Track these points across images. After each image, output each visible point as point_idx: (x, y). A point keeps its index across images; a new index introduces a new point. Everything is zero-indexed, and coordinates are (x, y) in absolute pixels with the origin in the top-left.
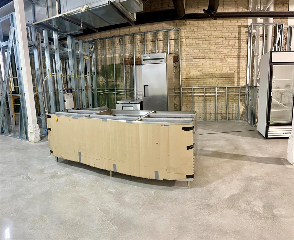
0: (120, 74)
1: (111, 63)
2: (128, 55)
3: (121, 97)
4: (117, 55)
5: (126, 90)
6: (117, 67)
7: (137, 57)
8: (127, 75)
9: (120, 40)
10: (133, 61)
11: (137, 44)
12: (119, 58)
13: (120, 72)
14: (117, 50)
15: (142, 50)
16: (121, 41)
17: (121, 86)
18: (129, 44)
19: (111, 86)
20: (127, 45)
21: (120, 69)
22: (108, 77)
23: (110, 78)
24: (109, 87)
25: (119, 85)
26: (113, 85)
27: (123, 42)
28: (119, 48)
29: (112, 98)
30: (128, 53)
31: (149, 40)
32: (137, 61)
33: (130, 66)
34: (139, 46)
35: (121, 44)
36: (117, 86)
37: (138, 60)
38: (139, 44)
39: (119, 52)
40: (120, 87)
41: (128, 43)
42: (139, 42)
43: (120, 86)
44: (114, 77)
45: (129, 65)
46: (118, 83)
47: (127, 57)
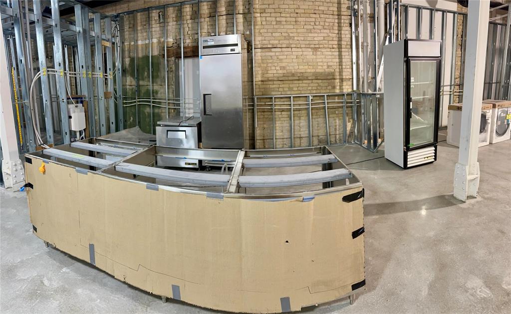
0: (159, 74)
1: (144, 54)
2: (172, 40)
3: (160, 111)
4: (155, 41)
5: (169, 100)
6: (155, 61)
7: (186, 45)
8: (171, 76)
9: (159, 15)
10: (179, 51)
11: (185, 22)
12: (157, 46)
13: (158, 70)
14: (155, 31)
15: (193, 32)
16: (161, 16)
17: (161, 93)
18: (173, 21)
19: (144, 93)
20: (171, 24)
21: (159, 64)
22: (140, 78)
23: (143, 79)
24: (142, 95)
25: (157, 92)
26: (148, 91)
27: (164, 19)
28: (158, 29)
29: (147, 113)
30: (171, 37)
31: (204, 14)
32: (185, 50)
33: (175, 59)
34: (190, 26)
35: (161, 21)
36: (155, 92)
37: (188, 50)
38: (189, 22)
39: (158, 36)
40: (159, 95)
41: (171, 19)
42: (188, 17)
43: (159, 93)
44: (149, 77)
45: (173, 58)
46: (156, 87)
47: (170, 45)
